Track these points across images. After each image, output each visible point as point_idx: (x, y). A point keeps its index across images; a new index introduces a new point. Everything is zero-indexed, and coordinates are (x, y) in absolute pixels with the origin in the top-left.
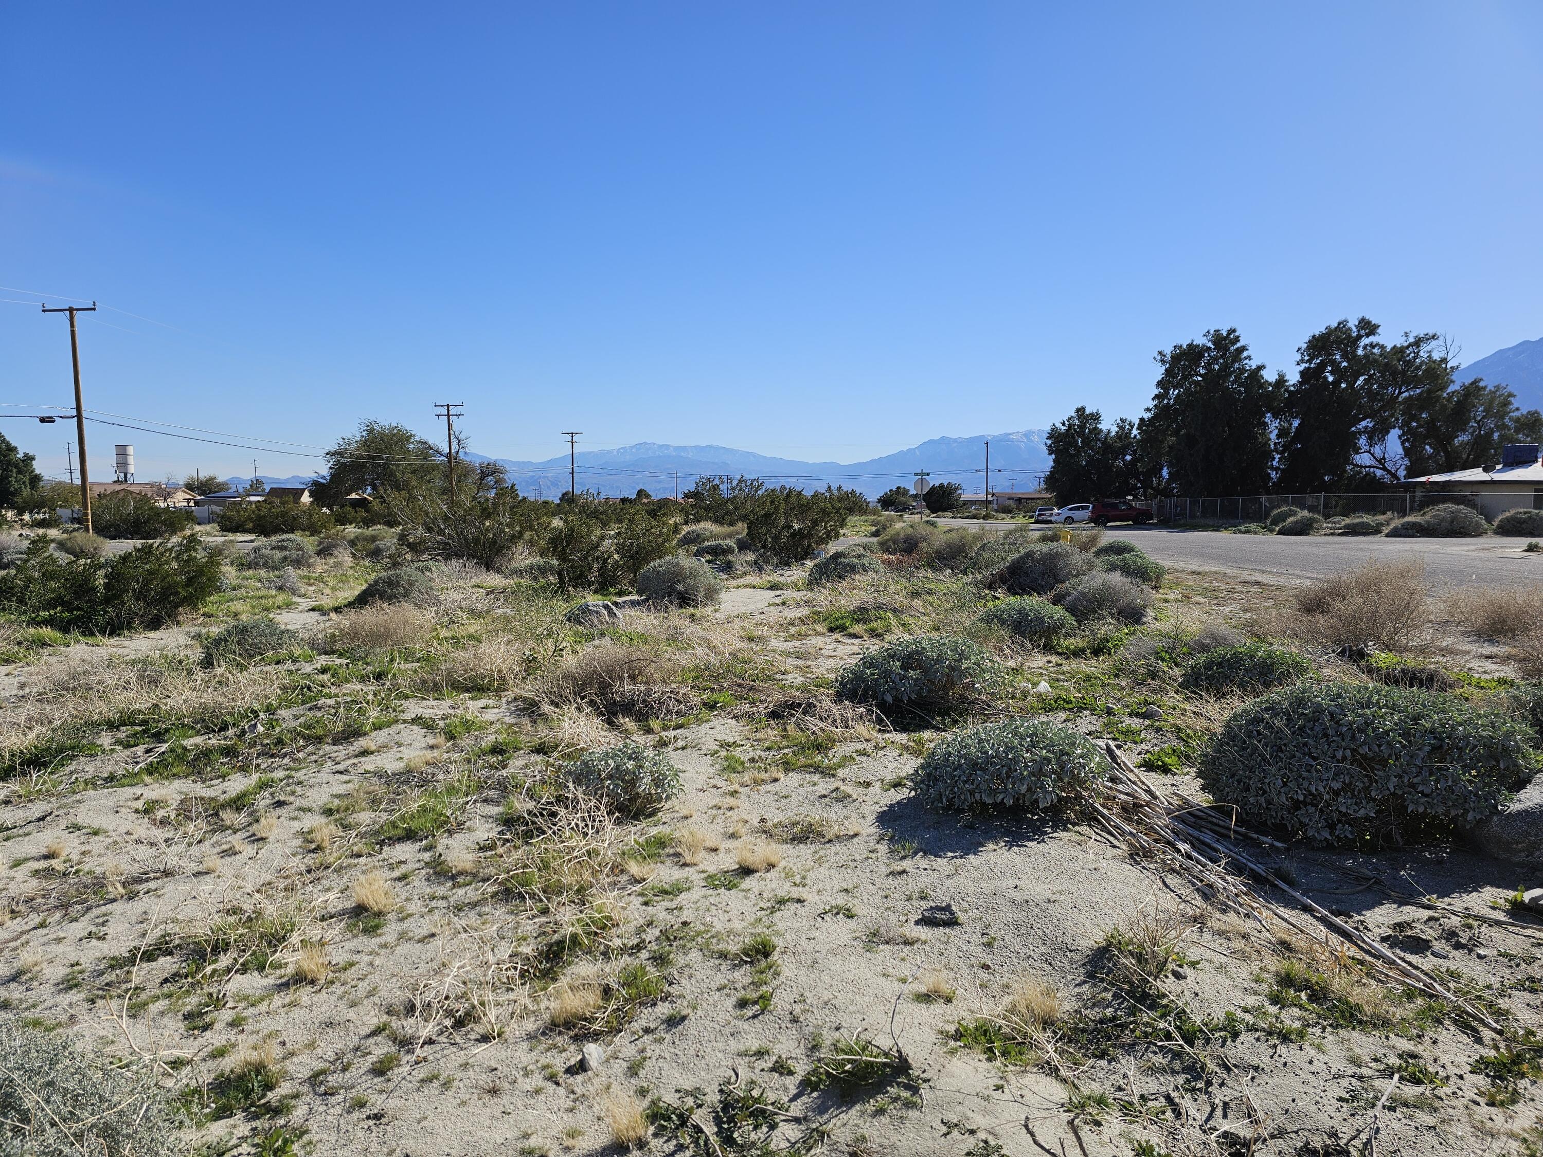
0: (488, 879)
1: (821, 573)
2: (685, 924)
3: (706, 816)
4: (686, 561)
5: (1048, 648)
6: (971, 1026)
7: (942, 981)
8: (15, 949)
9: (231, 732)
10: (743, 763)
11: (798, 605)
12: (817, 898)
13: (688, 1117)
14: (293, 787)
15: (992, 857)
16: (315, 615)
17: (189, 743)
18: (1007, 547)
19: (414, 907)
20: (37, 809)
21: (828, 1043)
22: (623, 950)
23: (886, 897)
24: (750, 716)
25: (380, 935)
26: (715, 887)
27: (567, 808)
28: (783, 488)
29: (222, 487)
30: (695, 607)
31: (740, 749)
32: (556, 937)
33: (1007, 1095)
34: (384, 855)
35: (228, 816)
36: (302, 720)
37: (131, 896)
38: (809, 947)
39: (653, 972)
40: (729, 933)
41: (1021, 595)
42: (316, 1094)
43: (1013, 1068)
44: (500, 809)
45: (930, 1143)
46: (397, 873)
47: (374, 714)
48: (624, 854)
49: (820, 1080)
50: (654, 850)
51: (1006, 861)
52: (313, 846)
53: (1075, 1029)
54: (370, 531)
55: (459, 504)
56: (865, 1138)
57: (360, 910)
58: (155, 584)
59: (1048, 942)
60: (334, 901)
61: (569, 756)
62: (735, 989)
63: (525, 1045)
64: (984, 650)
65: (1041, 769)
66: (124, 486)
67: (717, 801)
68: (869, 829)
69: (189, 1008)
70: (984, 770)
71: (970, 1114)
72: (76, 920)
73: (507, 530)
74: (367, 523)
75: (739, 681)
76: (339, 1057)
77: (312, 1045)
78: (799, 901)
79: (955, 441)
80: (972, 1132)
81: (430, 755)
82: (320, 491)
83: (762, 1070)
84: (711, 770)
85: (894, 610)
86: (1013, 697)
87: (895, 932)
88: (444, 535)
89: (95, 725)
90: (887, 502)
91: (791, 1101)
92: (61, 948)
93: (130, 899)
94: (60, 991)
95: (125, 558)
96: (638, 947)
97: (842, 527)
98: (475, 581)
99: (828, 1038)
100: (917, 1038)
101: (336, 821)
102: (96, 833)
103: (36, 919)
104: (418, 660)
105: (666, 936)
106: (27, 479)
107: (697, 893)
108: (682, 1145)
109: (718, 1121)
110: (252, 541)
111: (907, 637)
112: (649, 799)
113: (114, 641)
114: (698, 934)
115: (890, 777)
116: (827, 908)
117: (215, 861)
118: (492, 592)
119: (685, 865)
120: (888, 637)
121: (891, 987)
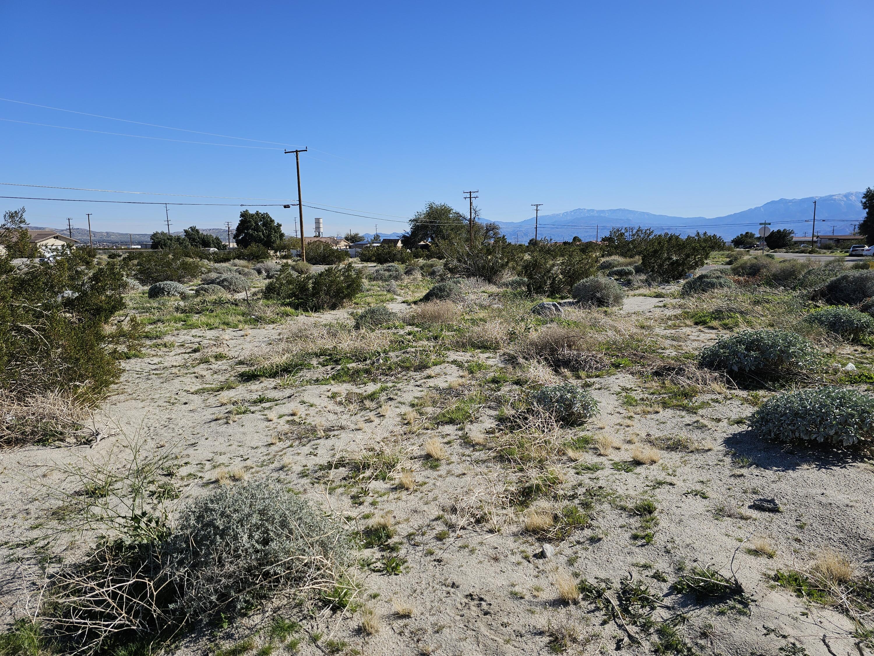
0: (491, 449)
1: (691, 288)
2: (600, 488)
3: (613, 429)
4: (602, 279)
5: (856, 341)
6: (785, 574)
7: (767, 544)
8: (281, 456)
9: (368, 362)
10: (636, 401)
11: (674, 307)
12: (683, 484)
13: (602, 594)
14: (396, 392)
15: (806, 474)
16: (405, 305)
17: (350, 366)
18: (827, 272)
19: (455, 458)
20: (288, 392)
21: (689, 568)
22: (565, 497)
23: (729, 489)
24: (641, 374)
25: (438, 471)
26: (618, 470)
27: (533, 416)
28: (666, 234)
29: (361, 239)
30: (607, 306)
31: (635, 392)
32: (527, 485)
33: (810, 619)
34: (439, 430)
35: (367, 403)
36: (400, 358)
37: (327, 437)
38: (678, 511)
39: (581, 511)
40: (627, 497)
41: (836, 305)
42: (410, 544)
43: (815, 604)
44: (497, 413)
45: (755, 638)
46: (445, 440)
47: (433, 357)
48: (565, 444)
49: (683, 588)
50: (582, 445)
51: (816, 477)
52: (406, 422)
53: (863, 588)
54: (430, 262)
55: (475, 247)
56: (711, 626)
57: (428, 457)
58: (334, 288)
59: (846, 531)
60: (417, 451)
61: (534, 388)
62: (631, 528)
63: (512, 538)
64: (807, 341)
65: (846, 421)
66: (318, 239)
67: (620, 421)
68: (719, 447)
69: (353, 493)
70: (803, 418)
71: (783, 626)
72: (304, 445)
73: (500, 261)
74: (429, 257)
75: (635, 352)
76: (420, 528)
77: (407, 520)
78: (671, 484)
79: (790, 201)
80: (784, 637)
81: (461, 381)
82: (407, 241)
83: (647, 576)
84: (616, 403)
85: (741, 313)
86: (826, 373)
87: (735, 510)
88: (467, 264)
89: (309, 354)
90: (738, 242)
91: (664, 596)
92: (298, 458)
93: (327, 438)
94: (299, 478)
95: (321, 275)
96: (574, 497)
97: (706, 259)
98: (483, 289)
99: (689, 565)
100: (748, 575)
101: (416, 410)
102: (311, 406)
103: (288, 443)
104: (455, 331)
105: (589, 492)
106: (278, 235)
107: (607, 472)
108: (598, 608)
109: (619, 599)
110: (375, 267)
111: (750, 330)
112: (580, 416)
113: (316, 315)
114: (608, 494)
115: (734, 417)
116: (689, 491)
117: (362, 425)
118: (492, 295)
119: (600, 455)
120: (736, 330)
121: (731, 543)
